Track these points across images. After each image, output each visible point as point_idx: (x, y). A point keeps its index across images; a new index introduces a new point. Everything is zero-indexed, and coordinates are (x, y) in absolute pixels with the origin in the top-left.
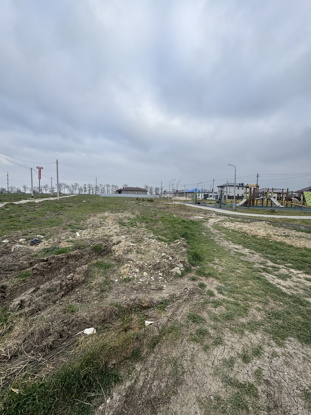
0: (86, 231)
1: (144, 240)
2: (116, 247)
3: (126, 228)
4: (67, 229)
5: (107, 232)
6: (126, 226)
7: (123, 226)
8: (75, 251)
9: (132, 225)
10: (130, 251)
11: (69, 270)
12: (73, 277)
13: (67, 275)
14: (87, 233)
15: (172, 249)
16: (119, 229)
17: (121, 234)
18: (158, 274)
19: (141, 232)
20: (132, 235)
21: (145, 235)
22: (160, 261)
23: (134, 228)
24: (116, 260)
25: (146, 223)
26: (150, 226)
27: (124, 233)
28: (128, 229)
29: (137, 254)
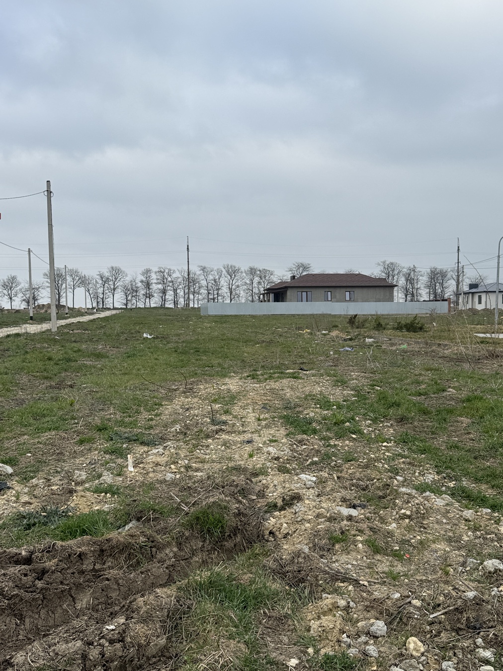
0: (161, 450)
1: (397, 494)
2: (283, 520)
3: (315, 443)
4: (90, 440)
5: (240, 457)
6: (315, 432)
7: (304, 432)
8: (126, 528)
9: (339, 428)
10: (343, 541)
11: (108, 604)
12: (124, 631)
13: (105, 623)
14: (166, 459)
16: (286, 446)
17: (297, 467)
18: (472, 652)
19: (381, 462)
20: (341, 472)
21: (397, 474)
22: (478, 595)
23: (347, 442)
24: (286, 577)
25: (400, 422)
26: (418, 436)
27: (308, 460)
28: (325, 447)
29: (372, 553)
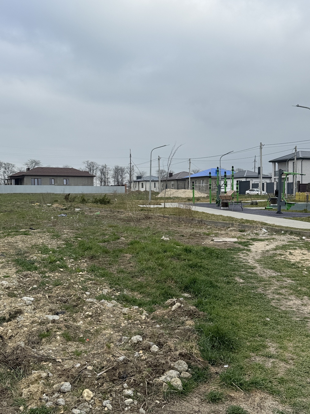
1: (85, 303)
2: (9, 328)
3: (36, 276)
6: (36, 269)
7: (29, 269)
9: (52, 265)
10: (47, 336)
15: (160, 322)
16: (15, 279)
17: (22, 293)
18: (121, 392)
19: (77, 284)
20: (51, 293)
21: (86, 291)
22: (126, 358)
23: (57, 274)
24: (8, 364)
25: (91, 259)
26: (101, 267)
27: (29, 288)
28: (42, 278)
29: (66, 341)
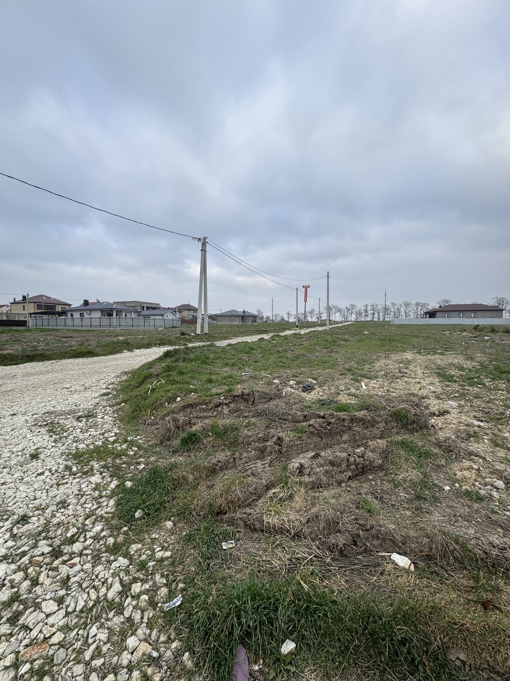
2: (439, 421)
4: (345, 374)
5: (414, 389)
6: (455, 381)
8: (362, 412)
9: (470, 381)
10: (475, 437)
11: (355, 441)
12: (364, 454)
13: (355, 448)
14: (378, 386)
16: (439, 387)
17: (446, 397)
19: (498, 401)
20: (473, 403)
23: (476, 389)
24: (442, 448)
27: (452, 395)
28: (462, 390)
29: (494, 446)
